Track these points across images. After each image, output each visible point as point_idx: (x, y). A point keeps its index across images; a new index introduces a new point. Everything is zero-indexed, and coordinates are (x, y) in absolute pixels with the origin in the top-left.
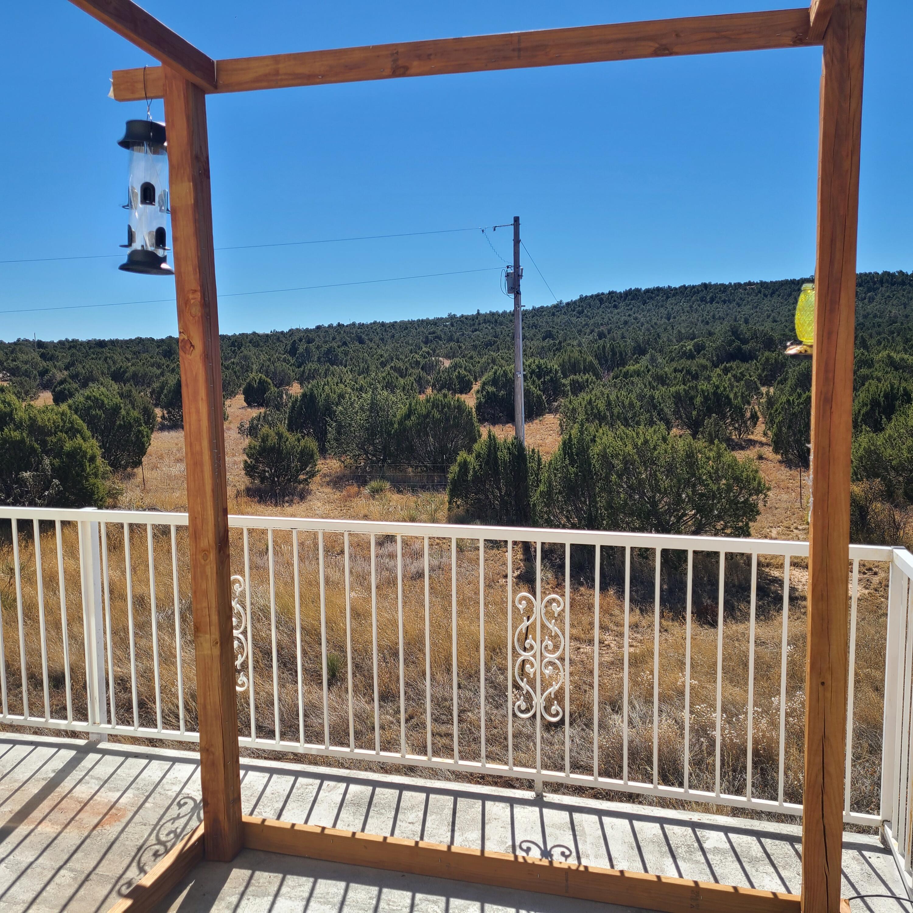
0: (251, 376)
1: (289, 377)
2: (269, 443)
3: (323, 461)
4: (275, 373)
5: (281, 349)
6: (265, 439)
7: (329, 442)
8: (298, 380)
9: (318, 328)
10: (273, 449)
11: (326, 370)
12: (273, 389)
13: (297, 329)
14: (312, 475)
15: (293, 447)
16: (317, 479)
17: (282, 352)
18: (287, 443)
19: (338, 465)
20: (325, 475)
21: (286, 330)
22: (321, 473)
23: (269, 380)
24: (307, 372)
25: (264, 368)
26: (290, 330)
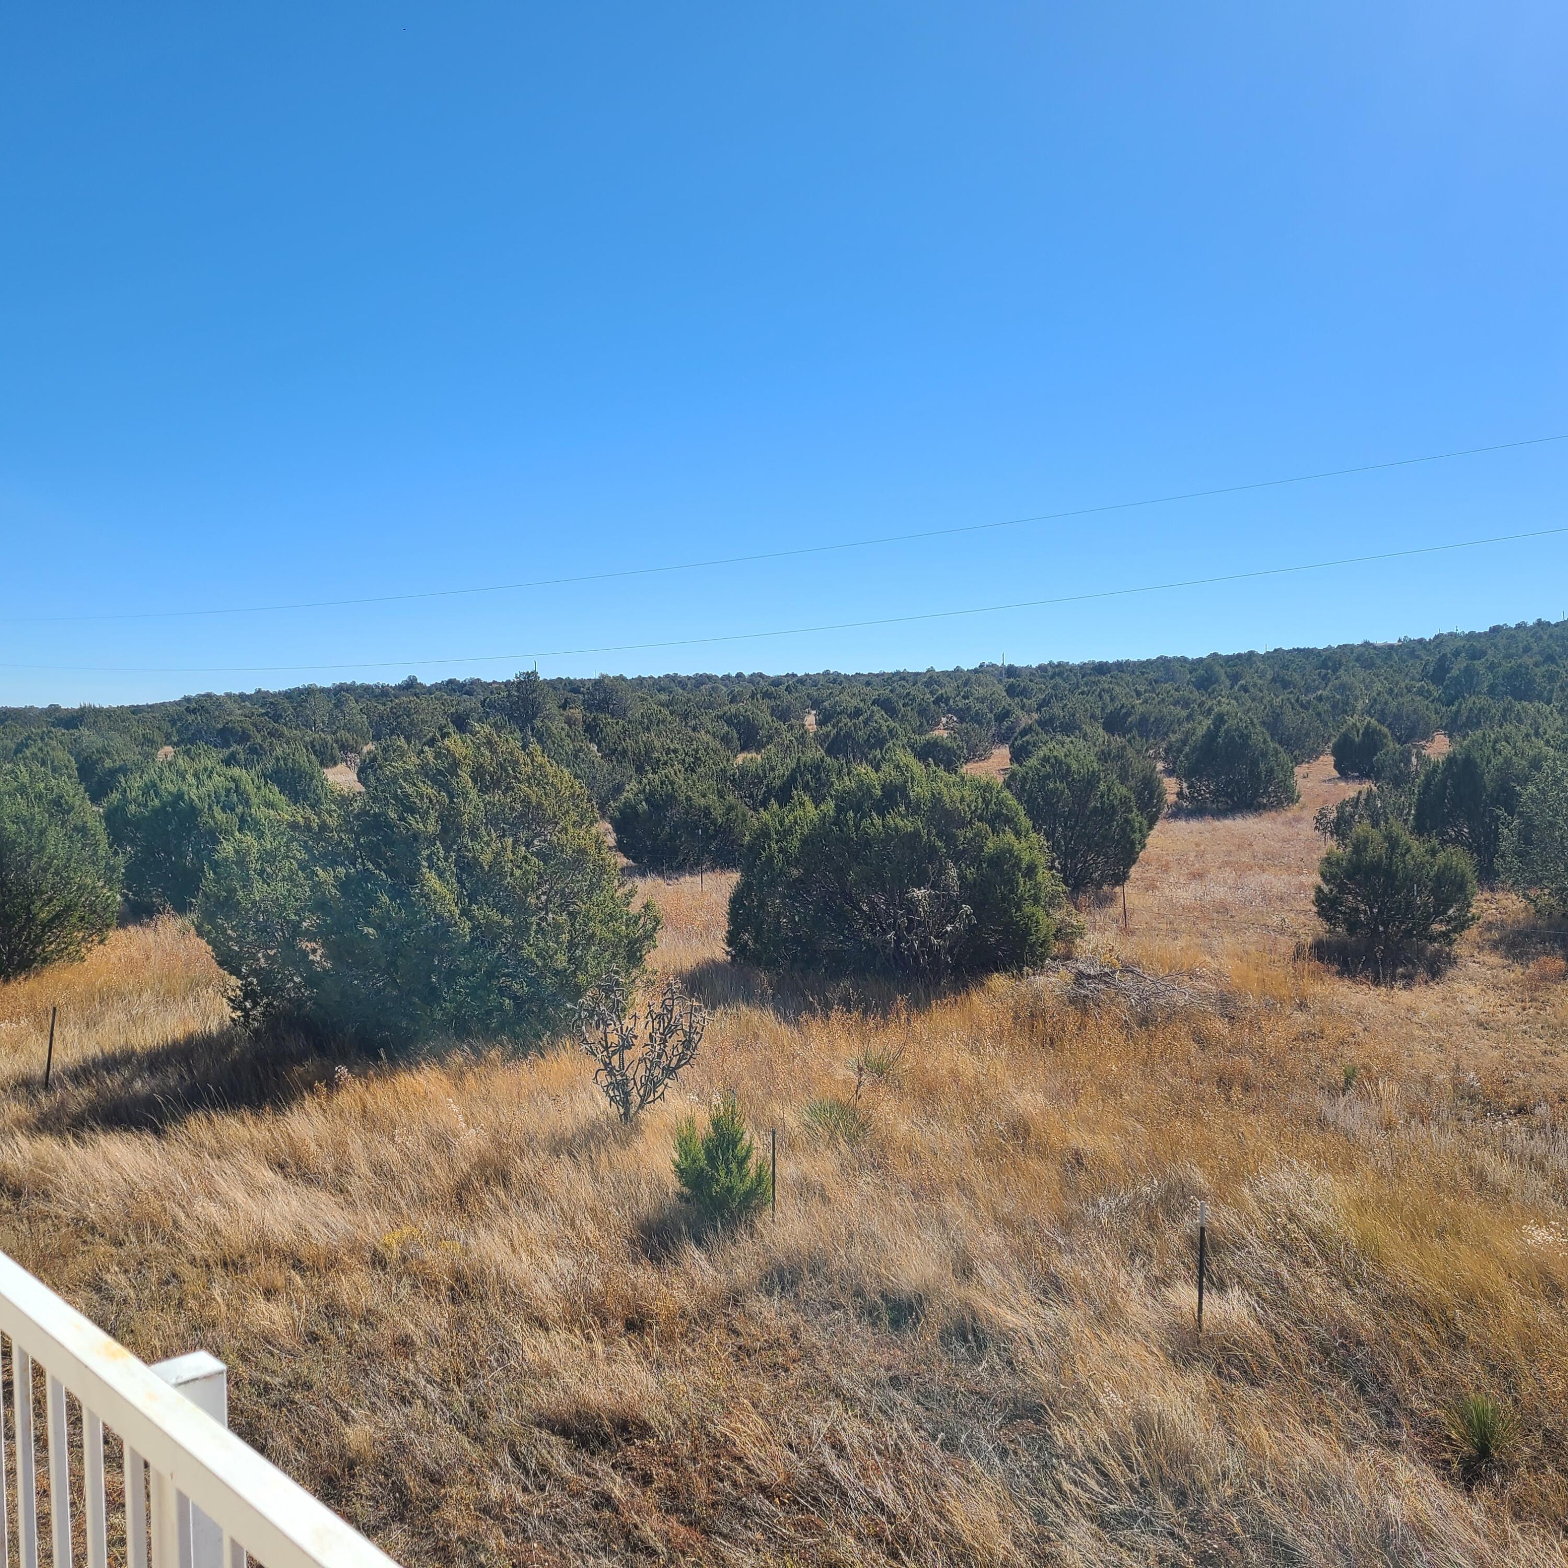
0: (1350, 721)
1: (1427, 724)
2: (1369, 855)
3: (1487, 895)
4: (1398, 717)
5: (1416, 671)
6: (1360, 847)
7: (1502, 856)
8: (1445, 728)
9: (1495, 630)
10: (1375, 868)
11: (1505, 710)
12: (1392, 745)
13: (1451, 634)
14: (1462, 924)
15: (1420, 867)
16: (1472, 933)
17: (1417, 676)
18: (1408, 856)
19: (1522, 905)
20: (1490, 926)
21: (1429, 636)
22: (1481, 921)
23: (1385, 730)
24: (1465, 714)
25: (1378, 706)
26: (1437, 637)
